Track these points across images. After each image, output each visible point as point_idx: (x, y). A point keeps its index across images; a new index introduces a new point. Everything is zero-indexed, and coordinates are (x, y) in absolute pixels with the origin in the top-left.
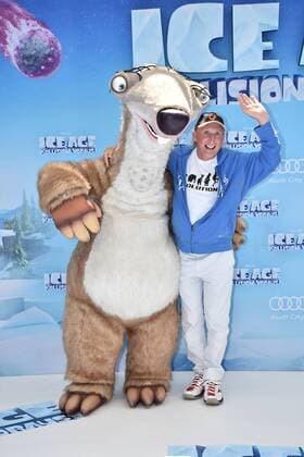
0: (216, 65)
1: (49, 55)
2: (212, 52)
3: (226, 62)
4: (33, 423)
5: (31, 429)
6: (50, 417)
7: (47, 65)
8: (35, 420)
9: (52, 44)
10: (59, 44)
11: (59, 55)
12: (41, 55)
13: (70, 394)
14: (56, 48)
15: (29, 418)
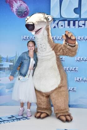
0: (76, 16)
1: (25, 12)
2: (74, 12)
3: (79, 15)
4: (16, 120)
5: (16, 122)
6: (22, 118)
7: (25, 14)
8: (17, 119)
9: (27, 8)
10: (29, 9)
11: (28, 12)
12: (23, 12)
13: (38, 112)
14: (28, 9)
15: (15, 118)
